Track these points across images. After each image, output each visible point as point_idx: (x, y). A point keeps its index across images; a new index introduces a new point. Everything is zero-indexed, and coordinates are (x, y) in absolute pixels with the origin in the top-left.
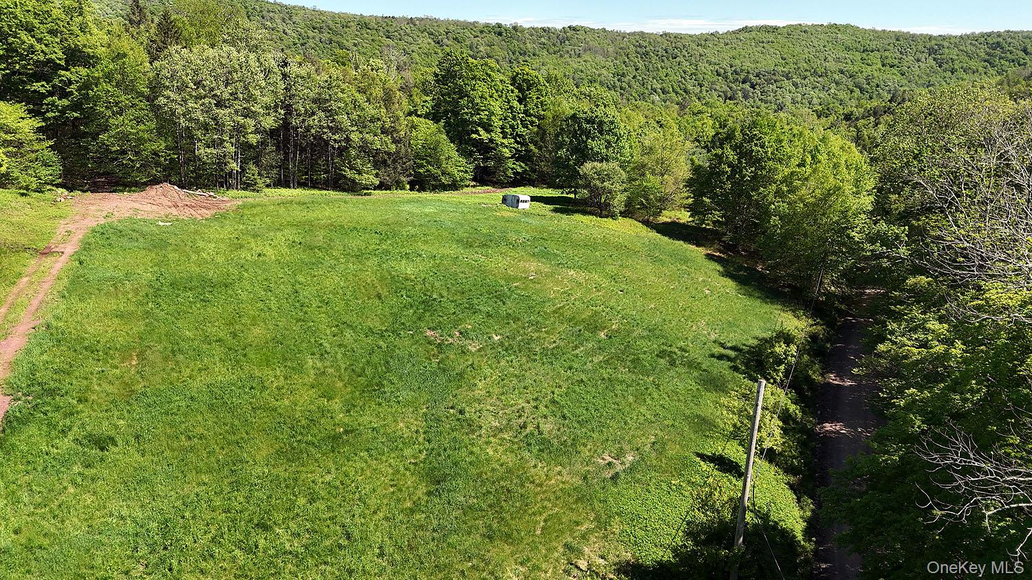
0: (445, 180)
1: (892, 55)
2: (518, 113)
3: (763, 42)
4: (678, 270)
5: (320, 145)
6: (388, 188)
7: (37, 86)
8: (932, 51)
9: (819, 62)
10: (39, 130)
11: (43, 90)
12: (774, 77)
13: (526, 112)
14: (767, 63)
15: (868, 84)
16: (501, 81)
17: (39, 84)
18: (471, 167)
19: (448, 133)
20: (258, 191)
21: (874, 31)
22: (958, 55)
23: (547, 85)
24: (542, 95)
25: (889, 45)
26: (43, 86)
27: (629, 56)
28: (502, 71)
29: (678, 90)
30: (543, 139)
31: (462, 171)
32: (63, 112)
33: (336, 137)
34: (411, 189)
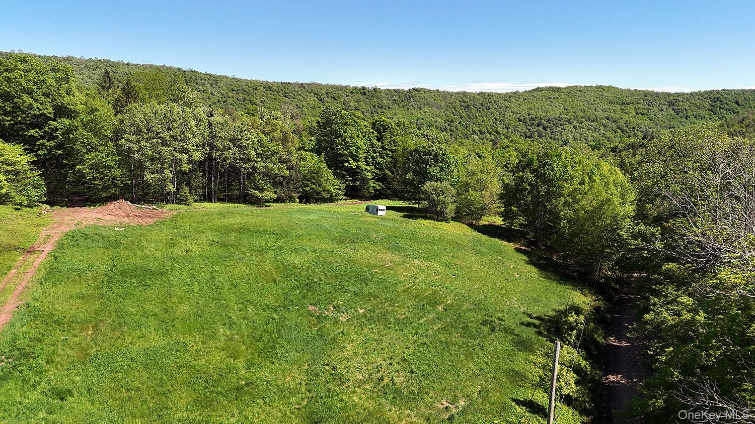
0: (325, 195)
1: (643, 106)
2: (377, 148)
3: (551, 98)
4: (495, 259)
5: (234, 171)
6: (283, 201)
7: (32, 132)
8: (671, 104)
9: (591, 112)
10: (33, 163)
11: (36, 135)
12: (559, 122)
13: (382, 147)
14: (554, 113)
15: (627, 127)
16: (365, 126)
17: (34, 131)
18: (344, 186)
19: (327, 162)
20: (188, 205)
21: (629, 90)
22: (689, 107)
23: (398, 128)
24: (394, 136)
25: (640, 100)
26: (36, 132)
27: (456, 108)
28: (366, 119)
29: (492, 131)
30: (395, 166)
31: (337, 189)
32: (50, 150)
33: (246, 166)
34: (300, 202)
